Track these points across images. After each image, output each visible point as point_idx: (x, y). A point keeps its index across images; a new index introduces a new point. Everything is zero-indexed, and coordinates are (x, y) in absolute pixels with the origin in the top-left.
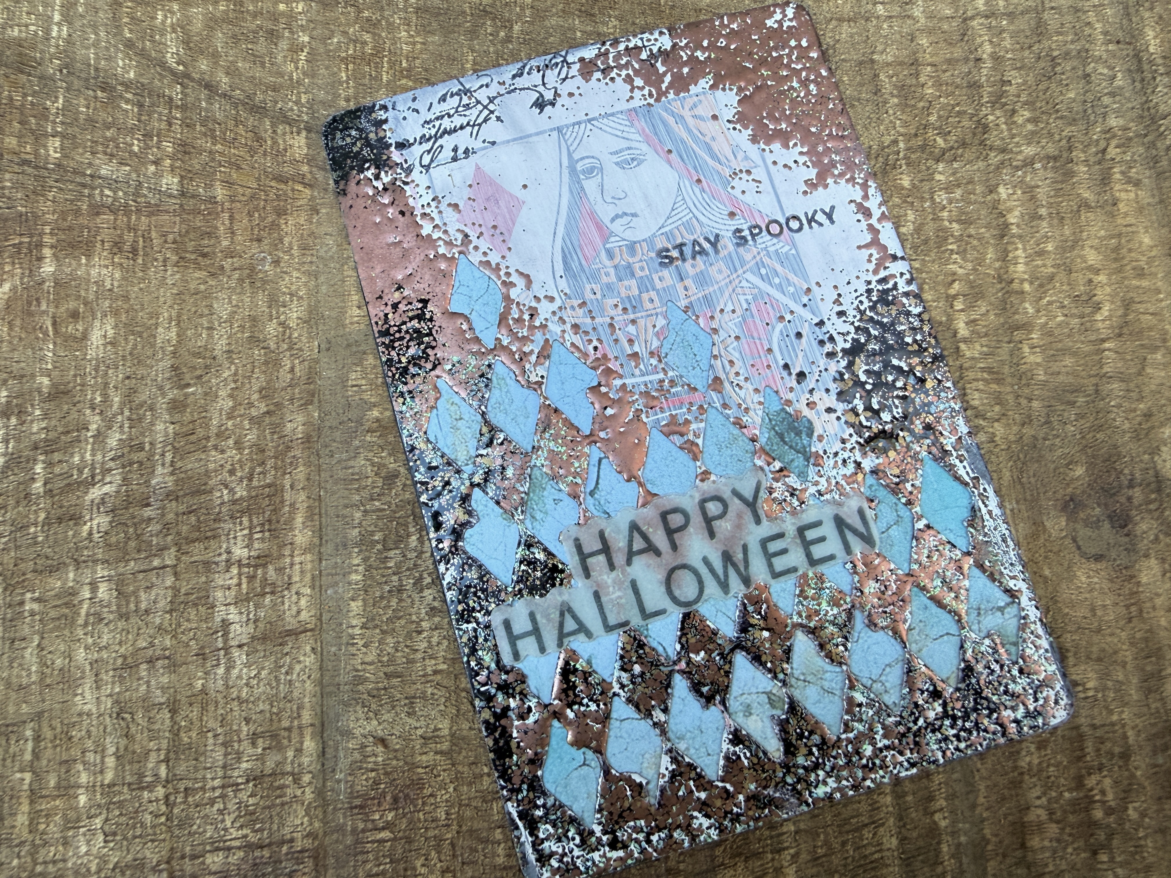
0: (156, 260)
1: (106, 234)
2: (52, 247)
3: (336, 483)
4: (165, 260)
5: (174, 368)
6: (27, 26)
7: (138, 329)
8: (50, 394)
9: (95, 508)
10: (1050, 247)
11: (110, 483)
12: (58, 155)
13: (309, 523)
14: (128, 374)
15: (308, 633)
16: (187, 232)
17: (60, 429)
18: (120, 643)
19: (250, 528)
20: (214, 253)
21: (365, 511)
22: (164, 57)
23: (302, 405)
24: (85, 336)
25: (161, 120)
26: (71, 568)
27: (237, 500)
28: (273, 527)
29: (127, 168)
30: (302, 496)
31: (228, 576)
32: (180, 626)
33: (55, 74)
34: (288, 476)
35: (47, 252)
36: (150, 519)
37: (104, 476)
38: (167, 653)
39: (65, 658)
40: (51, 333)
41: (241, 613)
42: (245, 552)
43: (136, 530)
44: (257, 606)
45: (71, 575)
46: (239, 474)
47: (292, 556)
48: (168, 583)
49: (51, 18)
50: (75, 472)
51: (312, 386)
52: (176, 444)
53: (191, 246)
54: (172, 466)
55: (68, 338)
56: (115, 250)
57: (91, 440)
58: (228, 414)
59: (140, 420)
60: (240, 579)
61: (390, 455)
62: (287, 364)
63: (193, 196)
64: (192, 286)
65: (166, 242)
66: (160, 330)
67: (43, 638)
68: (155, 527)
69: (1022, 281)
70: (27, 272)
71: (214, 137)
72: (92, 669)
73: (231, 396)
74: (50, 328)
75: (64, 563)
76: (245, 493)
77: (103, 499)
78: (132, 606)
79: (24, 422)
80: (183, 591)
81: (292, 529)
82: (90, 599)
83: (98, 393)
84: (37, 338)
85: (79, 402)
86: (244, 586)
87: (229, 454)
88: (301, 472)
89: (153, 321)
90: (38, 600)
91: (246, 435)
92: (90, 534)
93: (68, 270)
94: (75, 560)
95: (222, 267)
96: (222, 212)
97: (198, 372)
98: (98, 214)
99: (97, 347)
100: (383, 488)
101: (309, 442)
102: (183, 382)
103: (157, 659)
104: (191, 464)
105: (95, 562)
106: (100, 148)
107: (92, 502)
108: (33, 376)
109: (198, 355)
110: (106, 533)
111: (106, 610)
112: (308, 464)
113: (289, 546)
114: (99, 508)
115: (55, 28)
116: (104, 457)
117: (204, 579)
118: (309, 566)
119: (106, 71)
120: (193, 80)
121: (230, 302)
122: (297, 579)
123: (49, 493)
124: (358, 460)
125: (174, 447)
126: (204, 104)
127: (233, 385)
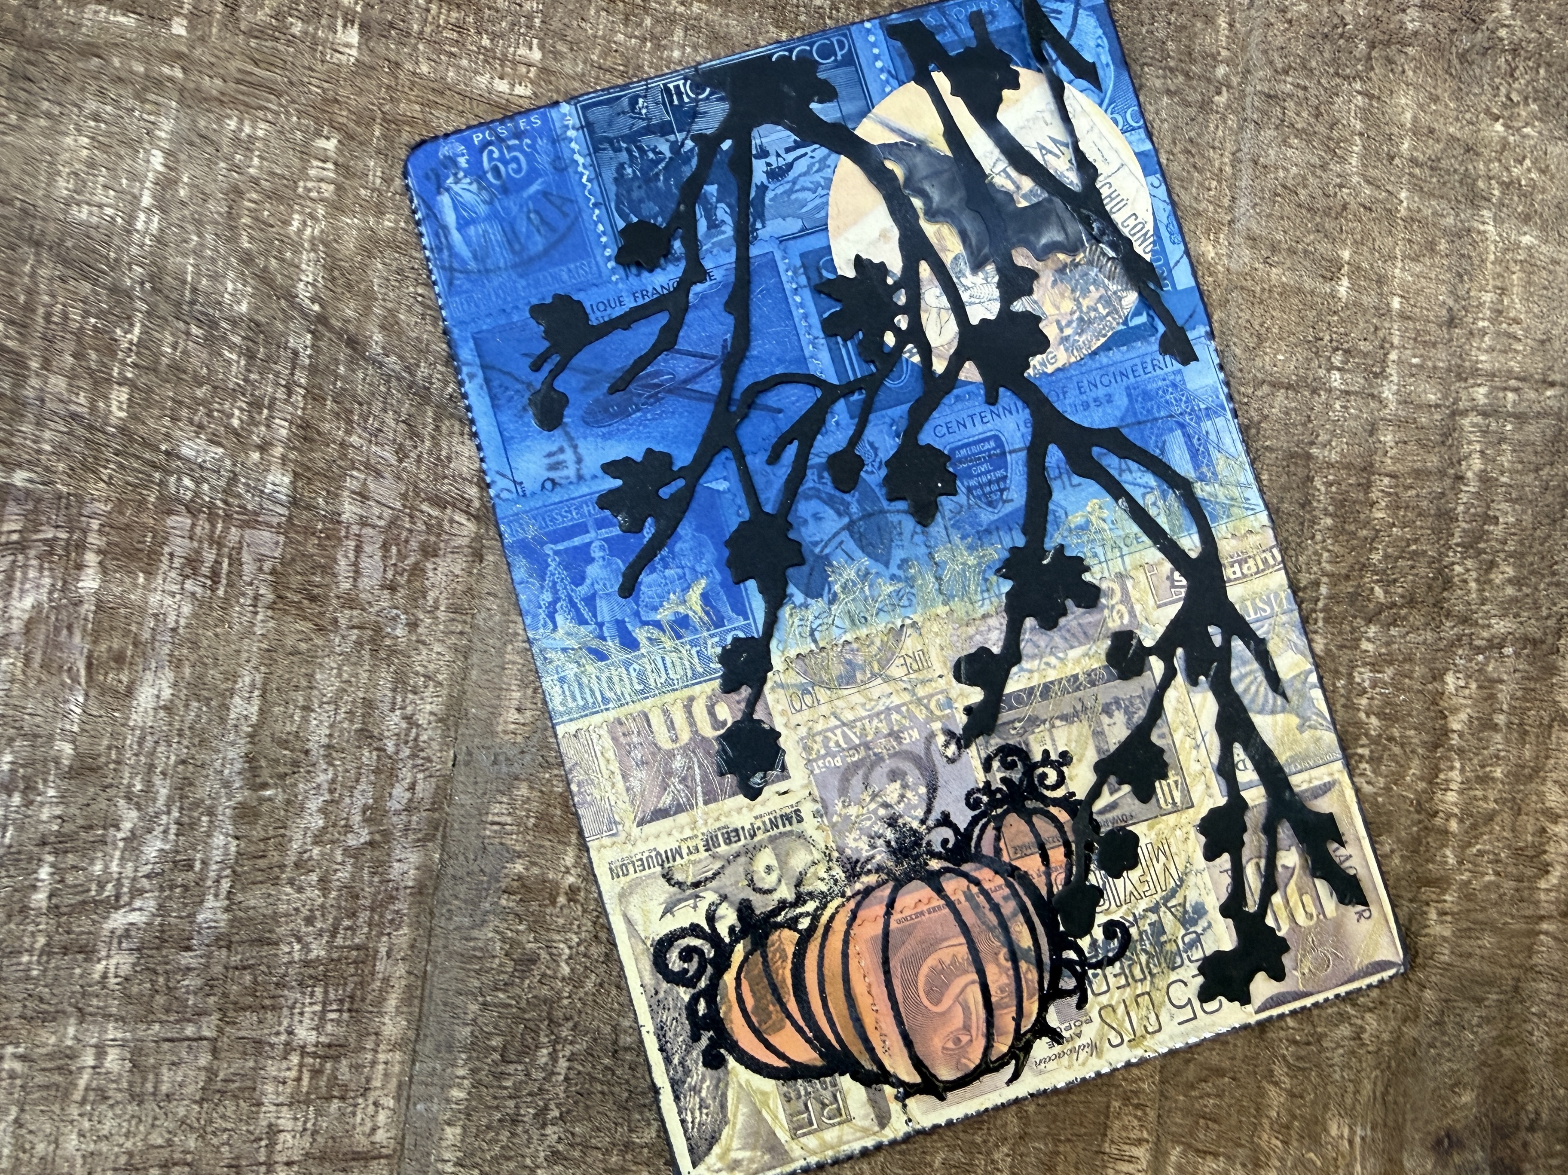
0: (244, 595)
1: (179, 546)
2: (99, 552)
3: (450, 957)
4: (256, 598)
5: (249, 758)
6: (100, 206)
7: (205, 693)
8: (71, 767)
9: (115, 941)
10: (1498, 773)
11: (140, 909)
12: (123, 414)
13: (405, 1009)
14: (183, 757)
15: (383, 1161)
16: (293, 560)
17: (80, 822)
18: (127, 1135)
19: (324, 1004)
20: (326, 597)
21: (485, 1004)
22: (294, 287)
23: (419, 840)
24: (130, 692)
25: (278, 384)
26: (72, 1020)
27: (311, 961)
28: (355, 1006)
29: (220, 450)
30: (401, 969)
31: (284, 1065)
32: (211, 1122)
33: (133, 288)
34: (385, 939)
35: (91, 558)
36: (189, 969)
37: (132, 898)
38: (189, 1158)
39: (49, 1143)
40: (83, 680)
41: (296, 1119)
42: (312, 1037)
43: (168, 980)
44: (319, 1113)
45: (71, 1031)
46: (319, 925)
47: (375, 1051)
48: (203, 1062)
49: (137, 198)
50: (94, 887)
51: (436, 815)
52: (239, 869)
53: (296, 581)
54: (228, 898)
55: (104, 690)
56: (188, 571)
57: (121, 844)
58: (316, 836)
59: (193, 825)
60: (300, 1071)
61: (530, 929)
62: (406, 774)
63: (308, 507)
64: (289, 642)
65: (260, 569)
66: (237, 700)
67: (22, 1110)
68: (192, 982)
69: (1449, 816)
70: (60, 584)
71: (349, 422)
72: (84, 1163)
73: (323, 811)
74: (83, 672)
75: (64, 1012)
76: (323, 953)
77: (127, 930)
78: (149, 1087)
79: (32, 802)
80: (221, 1075)
81: (381, 1014)
82: (94, 1068)
83: (139, 777)
84: (63, 684)
85: (111, 786)
86: (305, 1082)
87: (309, 894)
88: (403, 935)
89: (229, 685)
90: (22, 1058)
91: (336, 871)
92: (105, 976)
93: (117, 590)
94: (80, 1010)
95: (335, 621)
96: (347, 537)
97: (282, 770)
98: (170, 512)
99: (146, 712)
100: (512, 975)
101: (420, 893)
102: (258, 780)
103: (175, 1164)
104: (254, 899)
105: (107, 1016)
106: (184, 413)
107: (112, 932)
108: (51, 738)
109: (283, 743)
110: (127, 979)
111: (114, 1086)
112: (416, 924)
113: (373, 1037)
114: (120, 943)
115: (142, 216)
116: (136, 871)
117: (251, 1064)
118: (397, 1068)
119: (207, 295)
120: (331, 328)
121: (339, 675)
122: (378, 1084)
123: (54, 910)
124: (485, 930)
125: (234, 872)
126: (342, 370)
127: (327, 797)
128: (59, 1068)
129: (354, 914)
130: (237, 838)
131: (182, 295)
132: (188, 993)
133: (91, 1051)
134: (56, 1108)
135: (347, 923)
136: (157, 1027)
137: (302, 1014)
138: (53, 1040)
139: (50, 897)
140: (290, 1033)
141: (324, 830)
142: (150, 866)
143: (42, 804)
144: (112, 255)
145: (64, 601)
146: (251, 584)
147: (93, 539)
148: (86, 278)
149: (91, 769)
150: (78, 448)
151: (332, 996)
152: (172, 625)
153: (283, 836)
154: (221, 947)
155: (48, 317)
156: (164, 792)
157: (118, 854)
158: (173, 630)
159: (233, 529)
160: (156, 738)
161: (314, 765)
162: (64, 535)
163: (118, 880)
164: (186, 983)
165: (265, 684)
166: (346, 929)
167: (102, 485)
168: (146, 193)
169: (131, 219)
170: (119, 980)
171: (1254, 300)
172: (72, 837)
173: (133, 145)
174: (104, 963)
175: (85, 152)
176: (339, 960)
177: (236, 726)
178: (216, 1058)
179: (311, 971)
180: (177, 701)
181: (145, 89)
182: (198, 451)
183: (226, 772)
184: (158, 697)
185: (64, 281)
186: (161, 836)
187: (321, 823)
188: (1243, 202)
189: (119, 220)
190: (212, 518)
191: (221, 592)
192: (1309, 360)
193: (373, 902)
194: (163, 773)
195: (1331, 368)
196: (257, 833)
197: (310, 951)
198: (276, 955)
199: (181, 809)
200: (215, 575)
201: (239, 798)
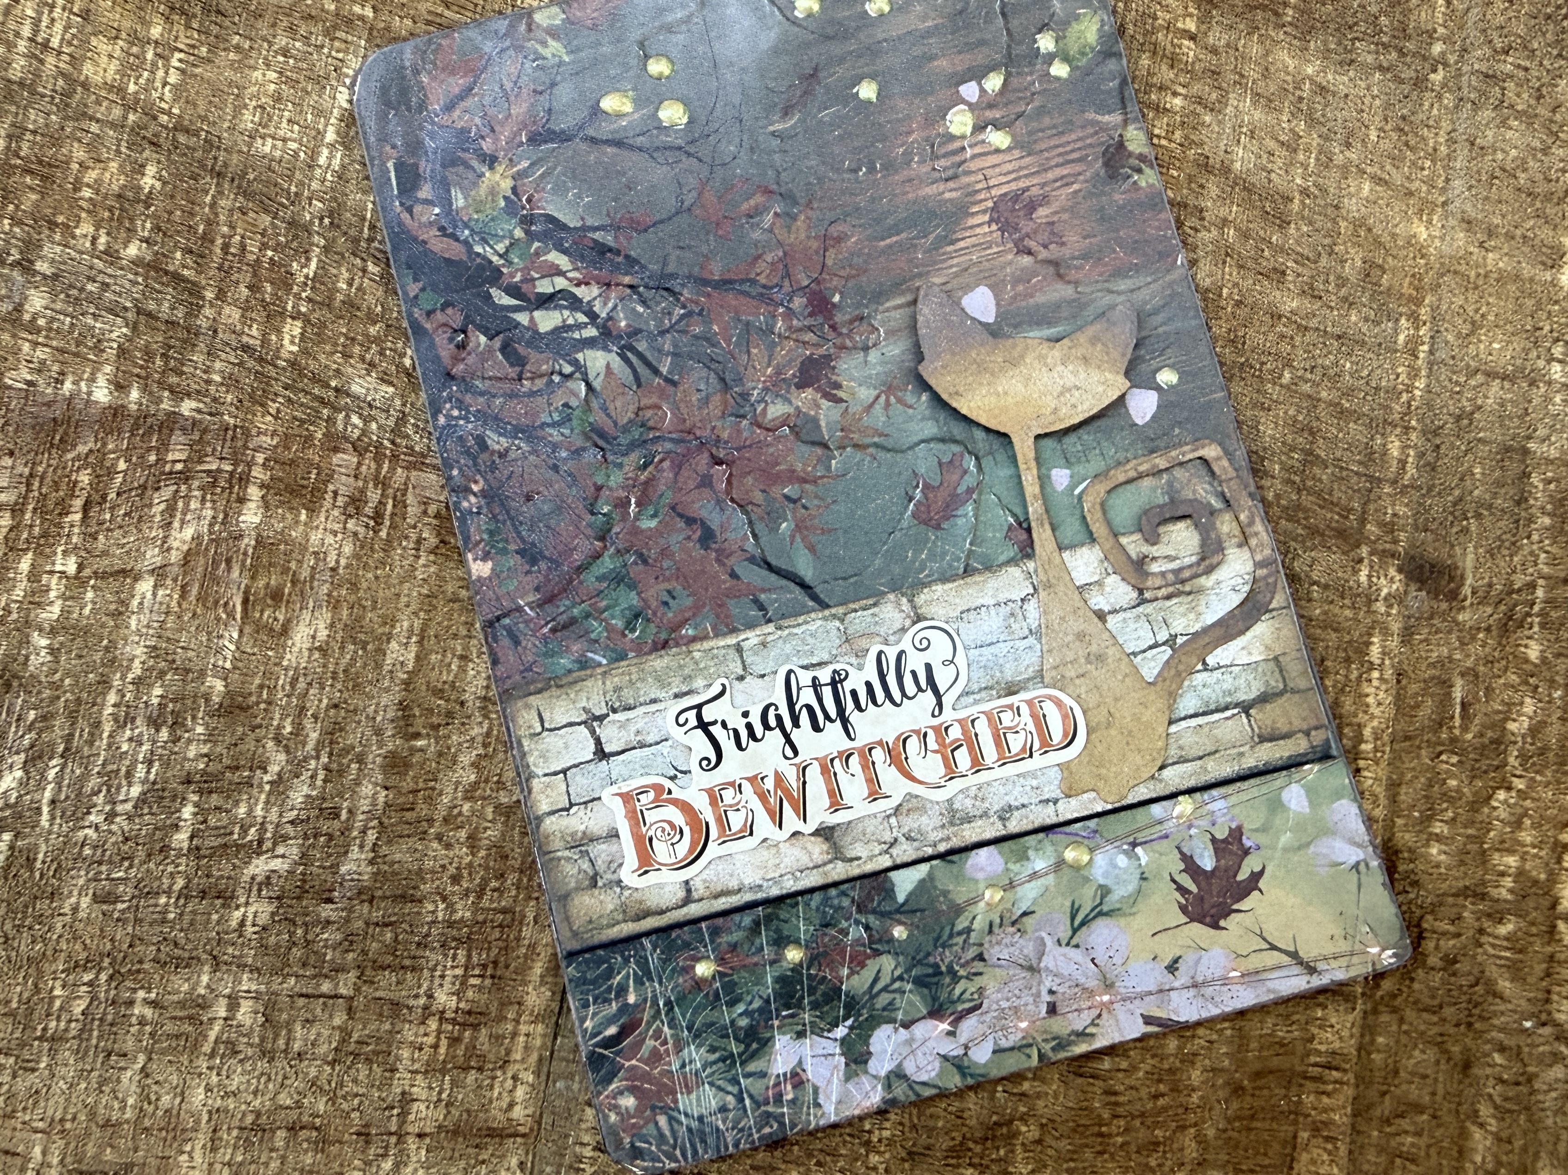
128: (190, 1018)
129: (502, 875)
130: (387, 788)
131: (361, 231)
132: (326, 947)
133: (223, 1002)
134: (185, 1059)
135: (494, 884)
136: (293, 981)
137: (442, 977)
138: (186, 987)
139: (192, 838)
140: (430, 996)
141: (475, 785)
142: (296, 812)
143: (189, 741)
144: (293, 189)
145: (224, 534)
146: (415, 527)
147: (257, 473)
148: (266, 211)
149: (241, 708)
150: (248, 381)
151: (475, 959)
152: (332, 564)
153: (433, 789)
154: (363, 901)
155: (226, 247)
156: (314, 735)
157: (263, 797)
158: (333, 569)
159: (400, 470)
160: (309, 679)
161: (469, 717)
162: (229, 468)
163: (262, 824)
164: (325, 936)
165: (423, 630)
166: (494, 890)
167: (269, 418)
168: (331, 129)
169: (314, 155)
170: (256, 929)
171: (1469, 286)
172: (217, 777)
173: (319, 82)
174: (242, 910)
175: (273, 87)
176: (485, 922)
177: (391, 672)
178: (351, 1018)
179: (455, 932)
180: (333, 643)
181: (335, 27)
182: (368, 389)
183: (379, 719)
184: (314, 637)
185: (244, 214)
186: (308, 781)
187: (473, 777)
188: (1458, 184)
189: (302, 154)
190: (378, 458)
191: (383, 534)
192: (1527, 351)
193: (523, 863)
194: (315, 717)
195: (1551, 360)
196: (407, 784)
197: (455, 911)
198: (419, 913)
199: (331, 754)
200: (378, 517)
201: (390, 746)
